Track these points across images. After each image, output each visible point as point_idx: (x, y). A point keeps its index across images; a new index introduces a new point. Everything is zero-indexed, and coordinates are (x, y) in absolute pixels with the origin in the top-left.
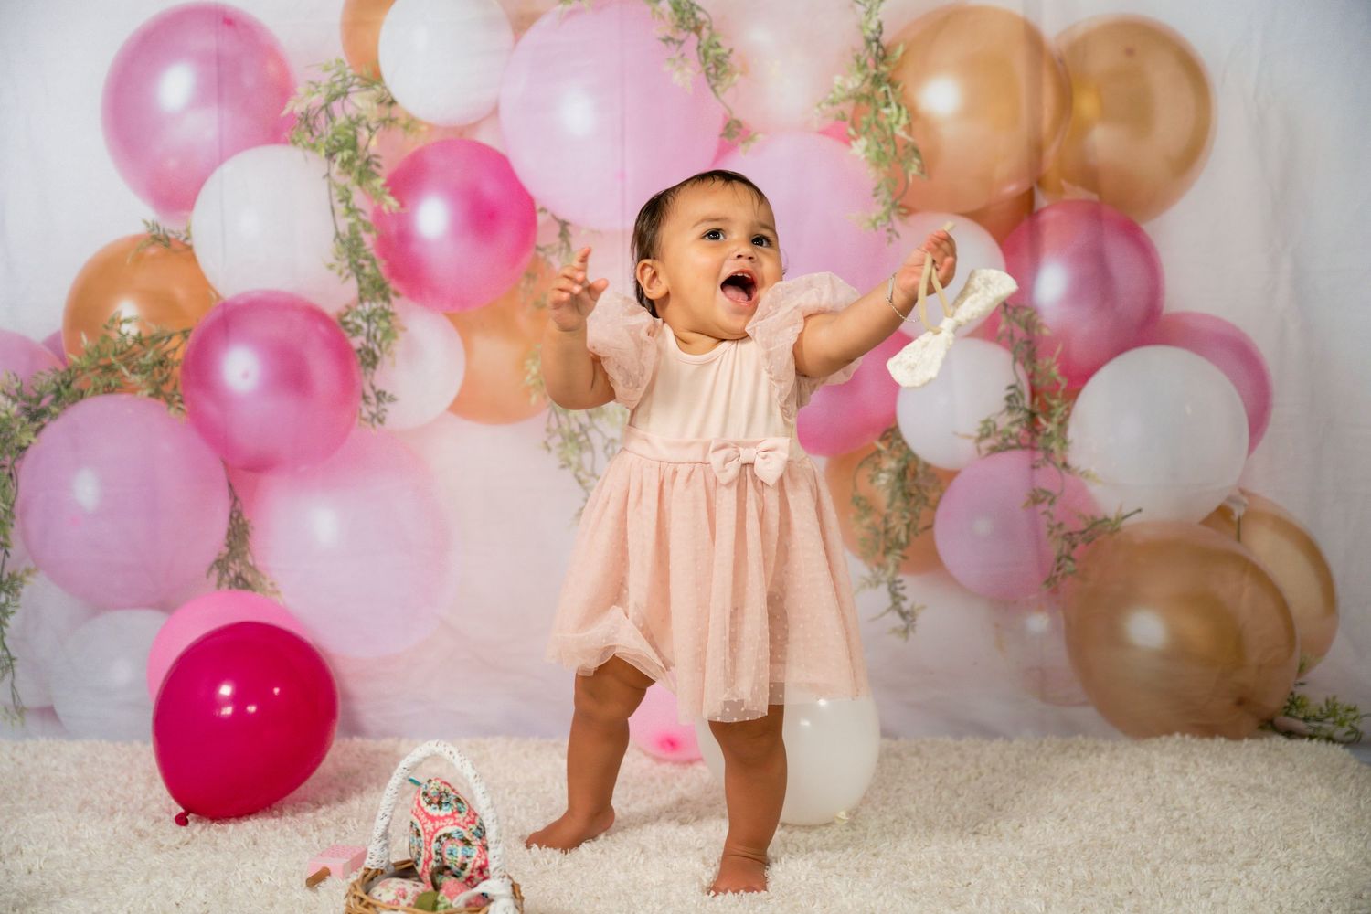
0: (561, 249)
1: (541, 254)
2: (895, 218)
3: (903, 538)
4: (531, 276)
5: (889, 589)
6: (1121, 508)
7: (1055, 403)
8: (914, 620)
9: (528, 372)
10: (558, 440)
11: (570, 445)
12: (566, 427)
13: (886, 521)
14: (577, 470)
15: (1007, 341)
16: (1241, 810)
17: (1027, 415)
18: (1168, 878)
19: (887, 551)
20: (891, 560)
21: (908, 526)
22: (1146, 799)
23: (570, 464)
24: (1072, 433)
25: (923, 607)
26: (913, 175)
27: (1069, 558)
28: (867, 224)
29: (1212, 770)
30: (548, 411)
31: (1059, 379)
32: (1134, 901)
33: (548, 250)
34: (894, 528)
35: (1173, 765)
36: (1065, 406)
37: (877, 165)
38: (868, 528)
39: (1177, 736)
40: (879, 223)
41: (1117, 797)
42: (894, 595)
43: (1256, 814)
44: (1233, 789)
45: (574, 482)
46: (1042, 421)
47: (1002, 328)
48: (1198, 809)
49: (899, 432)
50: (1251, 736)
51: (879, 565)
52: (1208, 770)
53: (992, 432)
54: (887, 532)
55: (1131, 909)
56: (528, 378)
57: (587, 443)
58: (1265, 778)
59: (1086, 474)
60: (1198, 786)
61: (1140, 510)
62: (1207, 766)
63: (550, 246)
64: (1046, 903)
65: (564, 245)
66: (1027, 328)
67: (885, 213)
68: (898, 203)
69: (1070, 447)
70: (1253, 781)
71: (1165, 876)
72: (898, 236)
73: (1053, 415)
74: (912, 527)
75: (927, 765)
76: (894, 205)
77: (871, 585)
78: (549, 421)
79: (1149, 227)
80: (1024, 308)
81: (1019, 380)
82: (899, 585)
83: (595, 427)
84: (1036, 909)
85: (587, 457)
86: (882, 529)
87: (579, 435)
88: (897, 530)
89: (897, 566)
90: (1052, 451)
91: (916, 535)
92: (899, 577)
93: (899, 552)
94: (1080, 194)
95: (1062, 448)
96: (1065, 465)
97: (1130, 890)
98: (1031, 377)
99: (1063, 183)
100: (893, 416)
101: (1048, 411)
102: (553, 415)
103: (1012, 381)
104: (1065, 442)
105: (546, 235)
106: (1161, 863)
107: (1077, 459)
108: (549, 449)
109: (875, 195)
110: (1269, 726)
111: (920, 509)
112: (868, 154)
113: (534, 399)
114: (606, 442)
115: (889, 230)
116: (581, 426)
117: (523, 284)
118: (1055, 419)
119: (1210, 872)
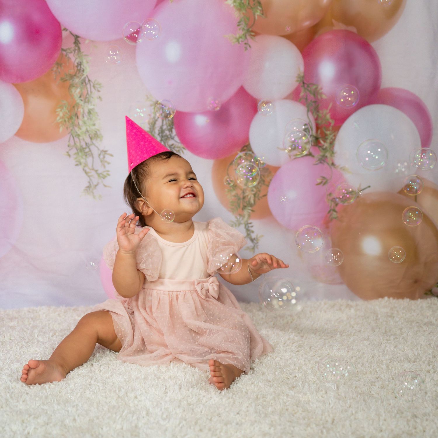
0: (75, 50)
1: (64, 53)
2: (248, 37)
3: (252, 201)
4: (59, 65)
5: (245, 227)
6: (360, 185)
7: (328, 133)
8: (258, 243)
9: (58, 115)
10: (74, 151)
11: (80, 154)
12: (78, 144)
13: (244, 193)
14: (84, 166)
15: (304, 102)
16: (424, 335)
17: (314, 139)
18: (395, 370)
19: (244, 208)
20: (246, 212)
21: (255, 195)
22: (377, 330)
23: (81, 164)
24: (337, 148)
25: (262, 236)
26: (258, 15)
27: (334, 211)
28: (234, 40)
29: (406, 315)
30: (69, 136)
31: (331, 121)
32: (380, 383)
33: (68, 51)
34: (248, 196)
35: (387, 313)
36: (333, 135)
37: (239, 10)
38: (235, 196)
39: (386, 298)
40: (240, 40)
41: (363, 330)
42: (248, 230)
43: (431, 337)
44: (418, 324)
45: (83, 174)
46: (322, 142)
47: (302, 94)
48: (402, 335)
49: (250, 147)
50: (421, 297)
51: (240, 215)
52: (404, 315)
53: (297, 147)
54: (244, 198)
55: (380, 387)
56: (58, 118)
57: (90, 153)
58: (432, 318)
59: (343, 169)
60: (400, 323)
61: (369, 187)
62: (403, 313)
63: (69, 49)
64: (337, 385)
65: (77, 48)
66: (314, 94)
67: (243, 35)
68: (250, 29)
69: (335, 155)
70: (426, 320)
71: (393, 369)
72: (250, 46)
73: (327, 139)
74: (257, 195)
75: (266, 316)
76: (248, 31)
77: (236, 226)
78: (69, 141)
79: (374, 45)
80: (313, 84)
81: (310, 121)
82: (250, 225)
83: (93, 144)
84: (332, 388)
85: (89, 160)
86: (241, 196)
87: (86, 148)
88: (249, 197)
89: (249, 216)
90: (326, 157)
91: (259, 199)
92: (249, 221)
93: (250, 208)
94: (341, 26)
95: (331, 156)
96: (333, 164)
97: (377, 377)
98: (316, 119)
99: (333, 20)
100: (247, 139)
101: (324, 137)
102: (72, 137)
103: (307, 121)
104: (333, 153)
105: (67, 43)
106: (390, 363)
107: (338, 161)
108: (69, 156)
109: (239, 25)
110: (429, 293)
111: (261, 186)
112: (235, 4)
113: (61, 130)
114: (100, 152)
115: (245, 44)
116: (86, 144)
117: (55, 69)
118: (328, 141)
119: (415, 366)
